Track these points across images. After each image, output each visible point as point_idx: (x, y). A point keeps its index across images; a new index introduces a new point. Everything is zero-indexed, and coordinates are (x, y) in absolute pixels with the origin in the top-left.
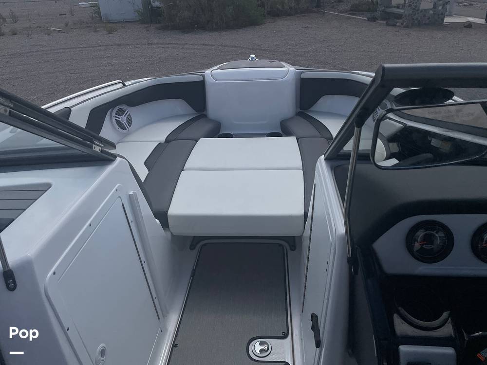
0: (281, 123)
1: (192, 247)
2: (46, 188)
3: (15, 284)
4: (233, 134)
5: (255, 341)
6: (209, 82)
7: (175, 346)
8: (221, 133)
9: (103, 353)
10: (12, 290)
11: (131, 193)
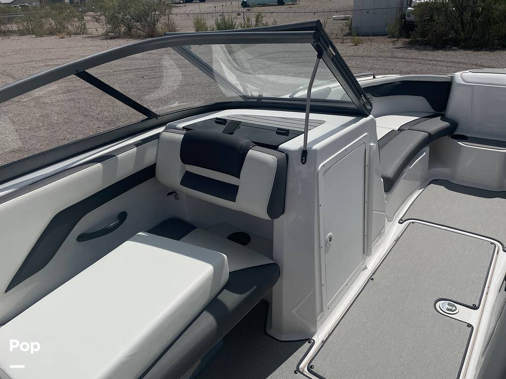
1: (401, 221)
2: (321, 122)
3: (306, 160)
4: (468, 136)
5: (444, 301)
6: (456, 82)
7: (372, 279)
8: (455, 133)
9: (330, 239)
10: (304, 163)
11: (372, 144)
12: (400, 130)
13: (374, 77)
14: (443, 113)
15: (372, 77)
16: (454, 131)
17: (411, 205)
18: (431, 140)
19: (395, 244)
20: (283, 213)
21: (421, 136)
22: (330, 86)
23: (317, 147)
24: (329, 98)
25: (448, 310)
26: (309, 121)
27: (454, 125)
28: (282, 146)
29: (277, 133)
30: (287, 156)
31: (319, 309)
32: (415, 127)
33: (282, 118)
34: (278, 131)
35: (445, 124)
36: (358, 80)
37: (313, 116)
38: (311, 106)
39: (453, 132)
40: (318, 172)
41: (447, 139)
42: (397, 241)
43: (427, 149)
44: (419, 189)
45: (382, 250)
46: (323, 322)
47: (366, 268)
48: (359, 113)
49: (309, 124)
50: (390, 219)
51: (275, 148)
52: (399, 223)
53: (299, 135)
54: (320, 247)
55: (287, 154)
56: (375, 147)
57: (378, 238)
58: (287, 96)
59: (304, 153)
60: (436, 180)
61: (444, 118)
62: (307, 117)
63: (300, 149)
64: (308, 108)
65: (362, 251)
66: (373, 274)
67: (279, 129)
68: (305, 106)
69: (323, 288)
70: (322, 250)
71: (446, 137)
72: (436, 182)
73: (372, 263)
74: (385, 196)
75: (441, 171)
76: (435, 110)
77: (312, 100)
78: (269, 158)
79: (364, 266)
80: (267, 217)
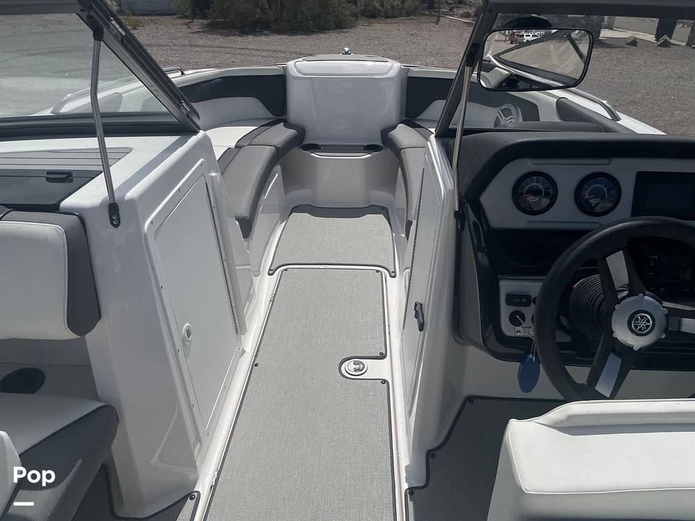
0: (382, 132)
1: (271, 272)
2: (127, 151)
3: (118, 219)
4: (320, 144)
5: (349, 361)
6: (292, 76)
7: (256, 365)
8: (304, 143)
9: (189, 333)
10: (116, 226)
11: (214, 174)
12: (238, 146)
13: (183, 74)
14: (283, 117)
15: (180, 73)
16: (303, 140)
17: (277, 246)
18: (280, 155)
19: (272, 305)
20: (100, 317)
21: (267, 152)
22: (120, 90)
23: (132, 193)
24: (121, 110)
25: (356, 370)
26: (108, 151)
27: (301, 132)
28: (67, 203)
29: (48, 179)
30: (82, 220)
31: (194, 439)
32: (256, 141)
33: (50, 151)
34: (48, 176)
35: (290, 132)
36: (170, 76)
37: (111, 142)
38: (104, 125)
39: (302, 142)
40: (145, 235)
41: (297, 151)
42: (273, 301)
43: (278, 168)
44: (280, 224)
45: (257, 320)
46: (205, 458)
47: (244, 352)
48: (184, 129)
49: (109, 156)
50: (257, 273)
51: (54, 208)
52: (269, 274)
53: (93, 178)
54: (176, 352)
55: (81, 216)
56: (218, 178)
57: (248, 303)
58: (48, 113)
59: (113, 209)
60: (296, 207)
61: (288, 125)
62: (102, 144)
63: (102, 204)
64: (99, 130)
65: (233, 331)
66: (256, 356)
67: (49, 172)
68: (93, 125)
69: (194, 409)
70: (181, 355)
71: (296, 148)
72: (297, 209)
73: (250, 341)
74: (245, 243)
75: (301, 195)
76: (274, 115)
77: (104, 115)
78: (47, 229)
79: (241, 350)
80: (69, 335)
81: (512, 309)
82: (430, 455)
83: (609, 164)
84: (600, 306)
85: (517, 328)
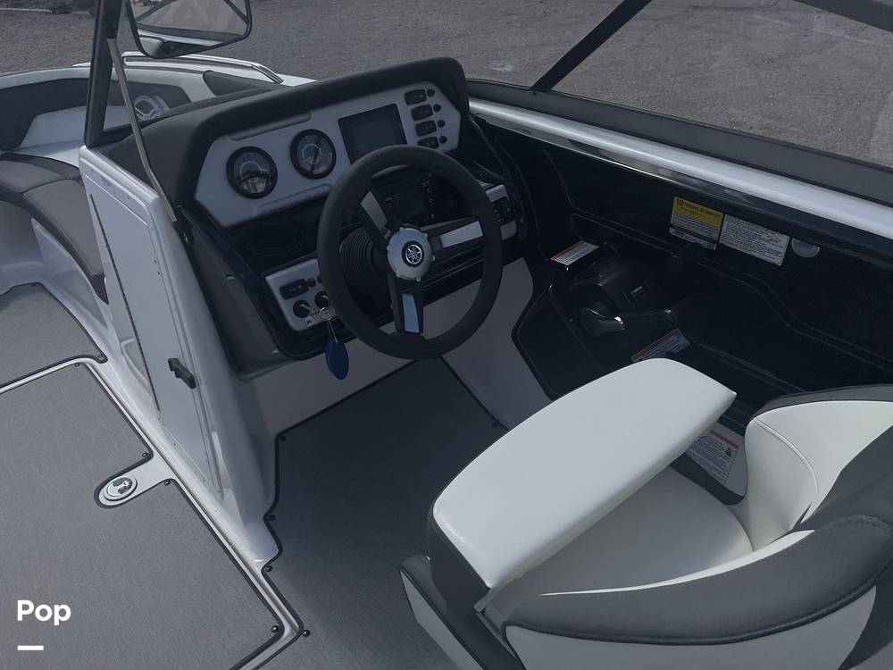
5: (105, 487)
25: (122, 491)
81: (292, 301)
82: (269, 519)
83: (310, 119)
84: (372, 259)
85: (307, 319)
